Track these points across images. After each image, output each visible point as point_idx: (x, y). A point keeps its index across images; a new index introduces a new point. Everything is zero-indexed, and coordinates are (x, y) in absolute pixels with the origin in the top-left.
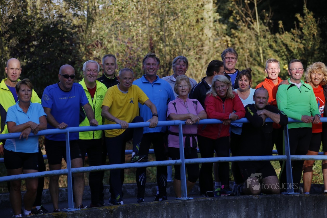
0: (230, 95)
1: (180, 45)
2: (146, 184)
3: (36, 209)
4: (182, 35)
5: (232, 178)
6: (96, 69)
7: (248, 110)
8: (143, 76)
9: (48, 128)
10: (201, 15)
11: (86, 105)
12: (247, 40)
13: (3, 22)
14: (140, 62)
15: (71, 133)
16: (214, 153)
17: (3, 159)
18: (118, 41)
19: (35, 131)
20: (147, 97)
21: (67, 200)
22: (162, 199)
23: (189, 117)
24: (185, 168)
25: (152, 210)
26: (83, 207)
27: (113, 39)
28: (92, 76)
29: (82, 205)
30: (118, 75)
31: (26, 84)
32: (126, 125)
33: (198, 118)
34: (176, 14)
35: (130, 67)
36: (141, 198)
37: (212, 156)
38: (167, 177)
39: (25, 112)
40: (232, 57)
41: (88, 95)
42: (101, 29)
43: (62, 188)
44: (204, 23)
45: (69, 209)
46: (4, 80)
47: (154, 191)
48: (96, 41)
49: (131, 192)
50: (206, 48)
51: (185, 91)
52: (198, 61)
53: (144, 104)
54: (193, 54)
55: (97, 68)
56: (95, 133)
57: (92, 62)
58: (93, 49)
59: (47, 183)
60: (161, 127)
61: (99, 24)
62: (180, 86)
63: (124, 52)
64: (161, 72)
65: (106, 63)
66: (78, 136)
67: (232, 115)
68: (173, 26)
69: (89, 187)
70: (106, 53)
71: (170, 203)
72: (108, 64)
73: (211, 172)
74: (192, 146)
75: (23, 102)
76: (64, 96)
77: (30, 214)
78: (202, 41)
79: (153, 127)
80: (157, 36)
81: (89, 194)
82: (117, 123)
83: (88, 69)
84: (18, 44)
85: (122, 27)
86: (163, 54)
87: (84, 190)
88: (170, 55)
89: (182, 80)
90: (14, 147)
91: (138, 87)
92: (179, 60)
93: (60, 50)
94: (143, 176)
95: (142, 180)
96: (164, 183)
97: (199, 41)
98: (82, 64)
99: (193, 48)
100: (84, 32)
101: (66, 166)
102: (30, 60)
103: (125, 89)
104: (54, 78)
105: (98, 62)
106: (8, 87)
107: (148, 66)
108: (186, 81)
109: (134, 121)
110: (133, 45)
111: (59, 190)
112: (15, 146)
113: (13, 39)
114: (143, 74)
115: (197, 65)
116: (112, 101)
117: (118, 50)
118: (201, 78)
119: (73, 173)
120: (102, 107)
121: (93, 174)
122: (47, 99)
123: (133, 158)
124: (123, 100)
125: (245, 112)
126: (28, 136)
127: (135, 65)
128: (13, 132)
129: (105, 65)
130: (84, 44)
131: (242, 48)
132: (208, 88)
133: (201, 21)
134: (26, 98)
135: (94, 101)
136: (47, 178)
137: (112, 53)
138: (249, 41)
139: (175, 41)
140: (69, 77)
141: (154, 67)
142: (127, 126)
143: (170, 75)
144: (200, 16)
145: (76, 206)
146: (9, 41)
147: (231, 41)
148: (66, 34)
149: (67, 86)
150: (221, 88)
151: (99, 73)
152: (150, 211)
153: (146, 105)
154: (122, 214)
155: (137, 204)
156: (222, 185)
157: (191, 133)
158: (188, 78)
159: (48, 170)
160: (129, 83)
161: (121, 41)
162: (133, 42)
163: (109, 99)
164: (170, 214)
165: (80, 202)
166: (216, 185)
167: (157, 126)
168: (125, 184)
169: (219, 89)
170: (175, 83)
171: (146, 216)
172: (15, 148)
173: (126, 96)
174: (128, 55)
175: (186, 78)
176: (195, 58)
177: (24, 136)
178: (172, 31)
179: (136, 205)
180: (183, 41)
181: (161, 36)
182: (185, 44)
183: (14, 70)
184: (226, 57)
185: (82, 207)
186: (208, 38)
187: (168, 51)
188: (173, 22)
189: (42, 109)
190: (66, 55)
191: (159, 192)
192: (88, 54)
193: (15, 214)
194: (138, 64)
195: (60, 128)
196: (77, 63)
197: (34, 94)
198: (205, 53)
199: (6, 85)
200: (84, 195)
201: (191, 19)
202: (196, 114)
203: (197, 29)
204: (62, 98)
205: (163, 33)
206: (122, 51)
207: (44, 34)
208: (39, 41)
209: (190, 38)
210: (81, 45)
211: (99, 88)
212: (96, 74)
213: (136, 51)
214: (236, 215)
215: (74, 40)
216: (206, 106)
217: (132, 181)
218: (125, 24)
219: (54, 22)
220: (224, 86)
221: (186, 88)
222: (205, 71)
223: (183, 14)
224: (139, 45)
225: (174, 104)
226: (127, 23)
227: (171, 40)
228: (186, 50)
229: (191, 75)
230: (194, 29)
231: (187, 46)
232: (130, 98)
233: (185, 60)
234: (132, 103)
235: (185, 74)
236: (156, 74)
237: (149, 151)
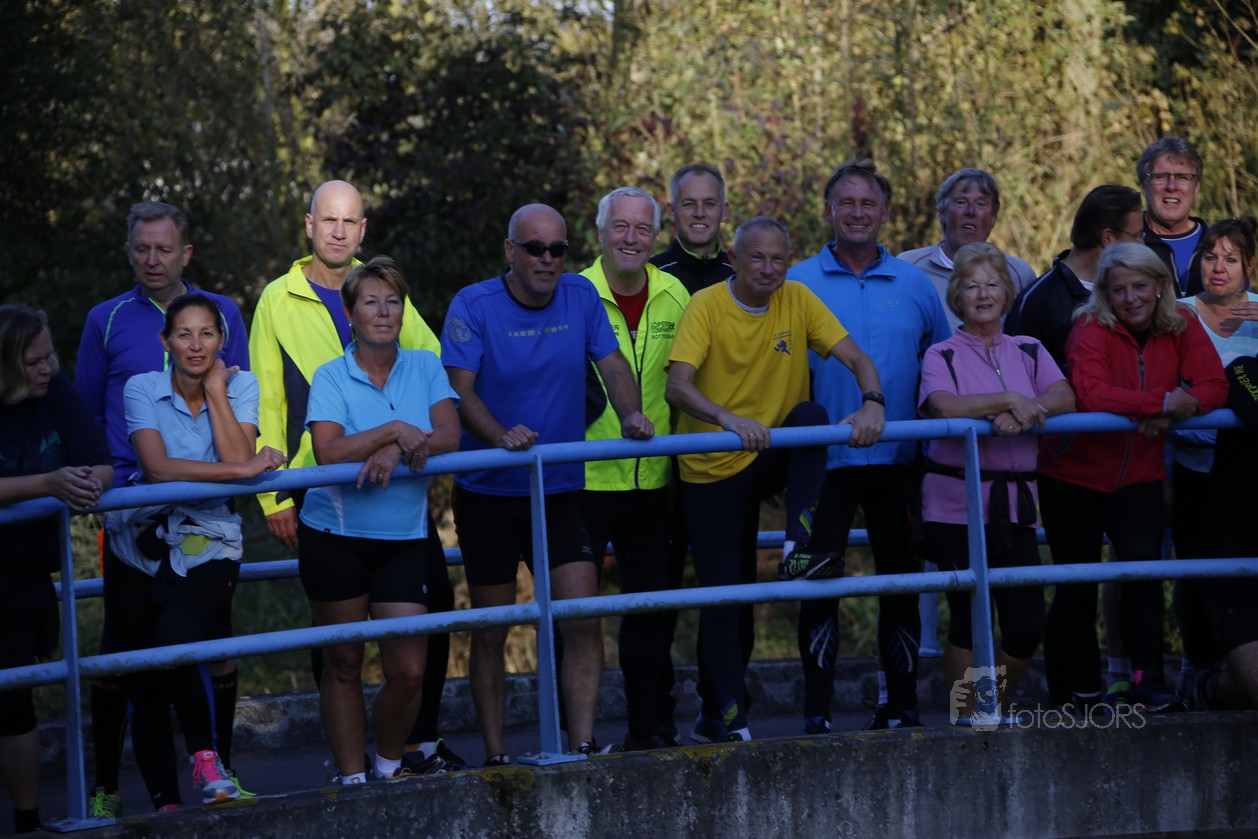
0: (1165, 321)
1: (971, 125)
2: (837, 663)
3: (421, 754)
4: (980, 90)
5: (1175, 641)
6: (648, 221)
7: (1240, 378)
8: (825, 249)
9: (465, 446)
10: (1056, 10)
11: (610, 359)
12: (1234, 107)
13: (299, 44)
14: (815, 193)
15: (552, 467)
16: (1101, 543)
17: (295, 562)
18: (729, 114)
19: (415, 458)
20: (843, 328)
21: (537, 722)
22: (898, 721)
23: (1005, 404)
24: (988, 604)
25: (863, 764)
26: (598, 750)
27: (713, 105)
28: (631, 248)
29: (594, 740)
30: (732, 244)
31: (382, 277)
32: (760, 437)
33: (1041, 411)
34: (956, 8)
35: (774, 212)
36: (820, 718)
37: (1096, 558)
38: (918, 638)
39: (379, 386)
40: (1180, 172)
41: (615, 319)
42: (668, 67)
43: (517, 675)
44: (1065, 43)
45: (543, 754)
46: (301, 263)
47: (870, 691)
48: (647, 116)
49: (782, 692)
50: (1073, 140)
51: (991, 306)
52: (1042, 189)
53: (830, 354)
54: (1024, 160)
55: (652, 217)
56: (640, 466)
57: (631, 193)
58: (636, 146)
59: (460, 656)
60: (897, 444)
61: (660, 47)
62: (972, 287)
63: (753, 154)
64: (897, 233)
65: (685, 196)
66: (582, 478)
67: (1174, 399)
68: (944, 56)
69: (621, 672)
70: (686, 161)
71: (932, 736)
72: (693, 202)
73: (1092, 616)
74: (1014, 519)
75: (372, 344)
76: (526, 327)
77: (397, 773)
78: (1058, 112)
79: (865, 445)
80: (880, 92)
81: (620, 698)
82: (726, 429)
83: (617, 221)
84: (352, 125)
85: (749, 60)
86: (902, 161)
87: (600, 684)
88: (933, 164)
89: (977, 261)
90: (335, 516)
91: (806, 290)
92: (964, 182)
93: (510, 149)
94: (825, 634)
95: (824, 647)
96: (906, 659)
97: (1046, 112)
98: (594, 200)
99: (1023, 137)
100: (604, 80)
101: (531, 590)
102: (399, 187)
103: (756, 297)
104: (487, 255)
105: (655, 192)
106: (315, 288)
107: (846, 210)
108: (993, 266)
109: (793, 419)
110: (787, 128)
111: (506, 683)
112: (340, 512)
113: (336, 106)
114: (825, 239)
115: (1037, 203)
116: (708, 343)
117: (732, 147)
118: (1053, 256)
119: (558, 622)
120: (671, 367)
121: (633, 624)
122: (460, 335)
123: (787, 562)
124: (750, 338)
125: (1228, 386)
126: (387, 475)
127: (795, 205)
128: (332, 462)
129: (679, 204)
130: (603, 123)
131: (1216, 138)
132: (1082, 296)
133: (1055, 33)
134: (383, 329)
135: (640, 343)
136: (459, 637)
137: (709, 161)
138: (1241, 109)
139: (951, 111)
140: (546, 249)
141: (871, 212)
142: (764, 441)
143: (930, 244)
144: (1049, 16)
145: (570, 746)
146: (319, 113)
147: (1171, 110)
148: (535, 85)
149: (538, 284)
150: (1133, 295)
151: (658, 238)
152: (852, 766)
153: (838, 358)
154: (746, 776)
155: (803, 739)
156: (1135, 669)
157: (1013, 468)
158: (1002, 256)
159: (463, 607)
160: (772, 274)
161: (742, 113)
162: (790, 118)
163: (693, 338)
164: (931, 778)
165: (585, 730)
166: (1110, 669)
167: (880, 441)
168: (759, 662)
169: (1126, 297)
170: (949, 275)
171: (839, 785)
172: (340, 521)
173: (762, 325)
174: (771, 166)
175: (995, 256)
176: (1030, 175)
177: (374, 475)
178: (941, 73)
179: (798, 742)
180: (982, 111)
181: (897, 94)
182: (989, 122)
183: (337, 225)
184: (1157, 170)
185: (593, 748)
186: (1082, 101)
187: (923, 153)
188: (943, 37)
189: (443, 375)
190: (531, 167)
191: (889, 692)
192: (615, 162)
193: (343, 773)
194: (808, 201)
195: (511, 445)
196: (572, 199)
197: (411, 316)
198: (1070, 159)
199: (309, 282)
200: (599, 702)
201: (1016, 28)
202: (1032, 395)
203: (1037, 65)
204: (516, 334)
205: (906, 81)
206: (744, 150)
207: (451, 88)
208: (433, 113)
209: (1012, 100)
210: (592, 130)
211: (660, 295)
212: (645, 239)
213: (799, 151)
214: (1190, 789)
215: (561, 111)
216: (1073, 361)
217: (785, 650)
218: (757, 47)
219: (489, 41)
220: (1143, 285)
221: (994, 292)
222: (1066, 227)
223: (984, 8)
224: (810, 128)
225: (947, 355)
226: (766, 45)
227: (935, 107)
228: (995, 146)
229: (1013, 242)
230: (1024, 66)
231: (998, 130)
232: (777, 332)
233: (988, 185)
234: (784, 350)
235: (988, 240)
236: (878, 241)
237: (850, 535)
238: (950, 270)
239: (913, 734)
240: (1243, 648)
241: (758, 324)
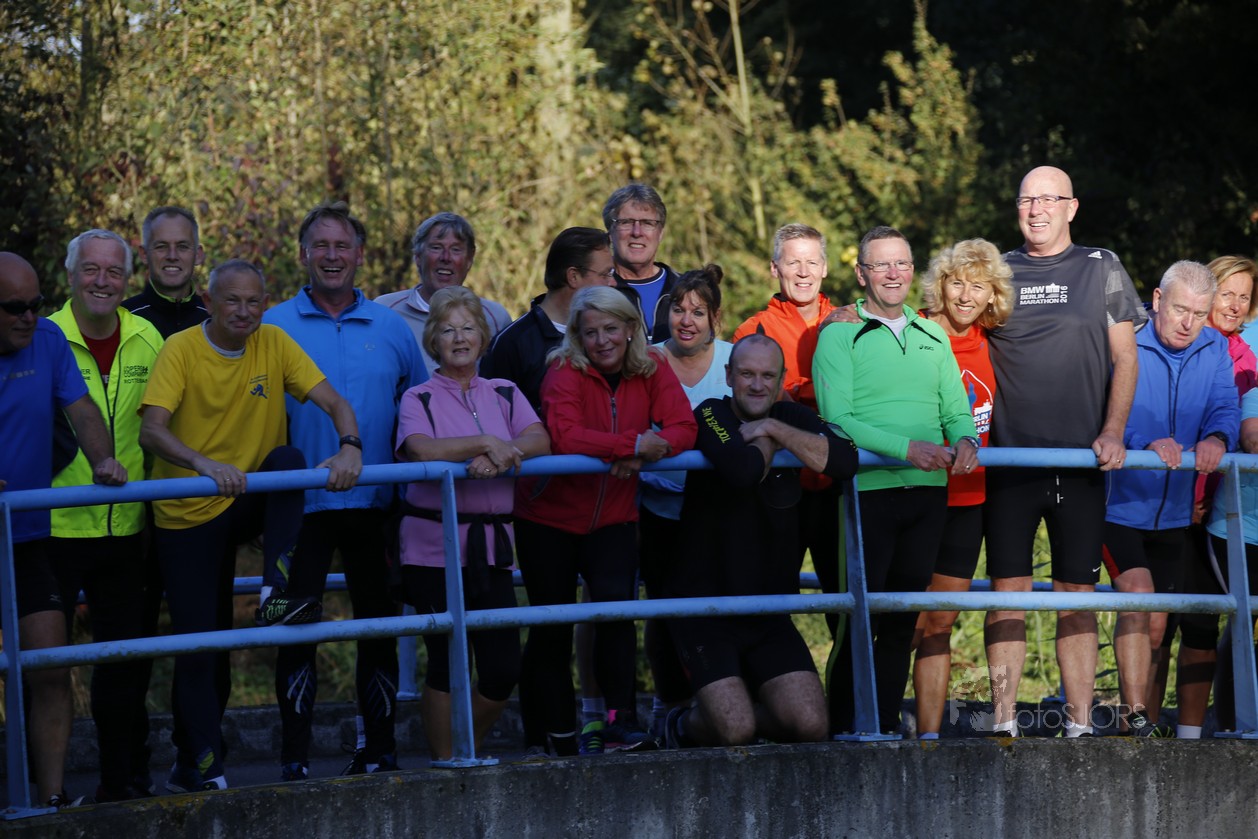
0: (636, 363)
1: (447, 168)
2: (314, 709)
4: (454, 134)
5: (648, 680)
6: (119, 264)
7: (708, 420)
8: (301, 292)
10: (528, 56)
11: (79, 404)
12: (702, 153)
14: (292, 236)
15: (19, 513)
16: (576, 585)
18: (203, 156)
20: (320, 372)
21: (5, 776)
22: (376, 766)
23: (482, 447)
24: (465, 647)
25: (340, 809)
26: (70, 802)
27: (187, 146)
28: (102, 291)
29: (64, 791)
30: (206, 287)
32: (237, 482)
33: (517, 453)
34: (428, 52)
35: (251, 253)
36: (297, 764)
37: (569, 599)
38: (396, 681)
40: (645, 218)
41: (85, 363)
42: (140, 109)
44: (537, 88)
45: (10, 808)
47: (348, 735)
48: (117, 157)
49: (260, 739)
50: (547, 184)
51: (467, 349)
52: (518, 232)
53: (307, 398)
54: (498, 205)
55: (123, 260)
56: (114, 512)
57: (101, 235)
58: (107, 187)
60: (372, 489)
61: (131, 88)
62: (448, 331)
63: (228, 196)
64: (375, 276)
65: (157, 239)
66: (48, 525)
67: (646, 441)
68: (419, 99)
69: (94, 723)
70: (159, 203)
71: (409, 780)
72: (165, 245)
73: (567, 659)
74: (492, 561)
78: (532, 157)
79: (342, 489)
80: (355, 135)
82: (202, 474)
83: (87, 264)
85: (222, 102)
86: (379, 204)
87: (71, 735)
88: (408, 208)
89: (453, 304)
91: (283, 334)
92: (439, 228)
94: (302, 679)
95: (302, 693)
96: (384, 703)
97: (520, 157)
99: (499, 181)
100: (73, 119)
103: (232, 340)
105: (128, 235)
107: (320, 253)
108: (469, 310)
109: (270, 463)
110: (263, 170)
114: (302, 283)
115: (513, 247)
116: (183, 387)
117: (207, 190)
118: (530, 298)
119: (27, 671)
120: (143, 411)
121: (105, 672)
123: (265, 608)
124: (226, 382)
125: (696, 428)
127: (271, 248)
129: (151, 247)
130: (72, 165)
131: (685, 184)
132: (555, 338)
133: (527, 78)
135: (112, 387)
138: (709, 156)
139: (426, 155)
141: (345, 254)
142: (240, 486)
143: (408, 288)
144: (521, 62)
145: (39, 800)
147: (642, 156)
150: (604, 337)
151: (130, 281)
152: (329, 812)
153: (316, 402)
154: (222, 825)
155: (278, 786)
156: (609, 708)
157: (490, 510)
158: (477, 299)
160: (247, 317)
161: (217, 155)
162: (264, 161)
163: (168, 381)
164: (408, 822)
165: (54, 783)
166: (584, 710)
167: (357, 485)
168: (236, 709)
169: (598, 339)
170: (425, 319)
171: (316, 832)
173: (238, 368)
174: (246, 207)
175: (471, 300)
176: (505, 220)
178: (415, 117)
179: (274, 789)
180: (456, 156)
181: (373, 137)
182: (465, 167)
184: (622, 216)
185: (64, 800)
186: (555, 146)
187: (400, 195)
188: (416, 82)
191: (366, 736)
192: (85, 203)
194: (285, 244)
196: (42, 242)
198: (545, 203)
201: (488, 73)
202: (508, 438)
203: (510, 110)
205: (381, 125)
206: (219, 192)
209: (487, 144)
210: (59, 172)
211: (132, 339)
212: (116, 282)
213: (275, 194)
214: (661, 825)
215: (29, 151)
216: (547, 404)
217: (264, 696)
218: (230, 88)
220: (615, 328)
221: (470, 336)
223: (458, 52)
224: (286, 171)
225: (424, 399)
226: (239, 86)
227: (411, 151)
228: (471, 190)
229: (490, 286)
230: (498, 110)
231: (473, 174)
232: (253, 375)
233: (463, 230)
234: (261, 394)
235: (465, 284)
236: (356, 283)
237: (328, 579)
238: (426, 313)
239: (391, 778)
240: (711, 686)
241: (234, 367)
